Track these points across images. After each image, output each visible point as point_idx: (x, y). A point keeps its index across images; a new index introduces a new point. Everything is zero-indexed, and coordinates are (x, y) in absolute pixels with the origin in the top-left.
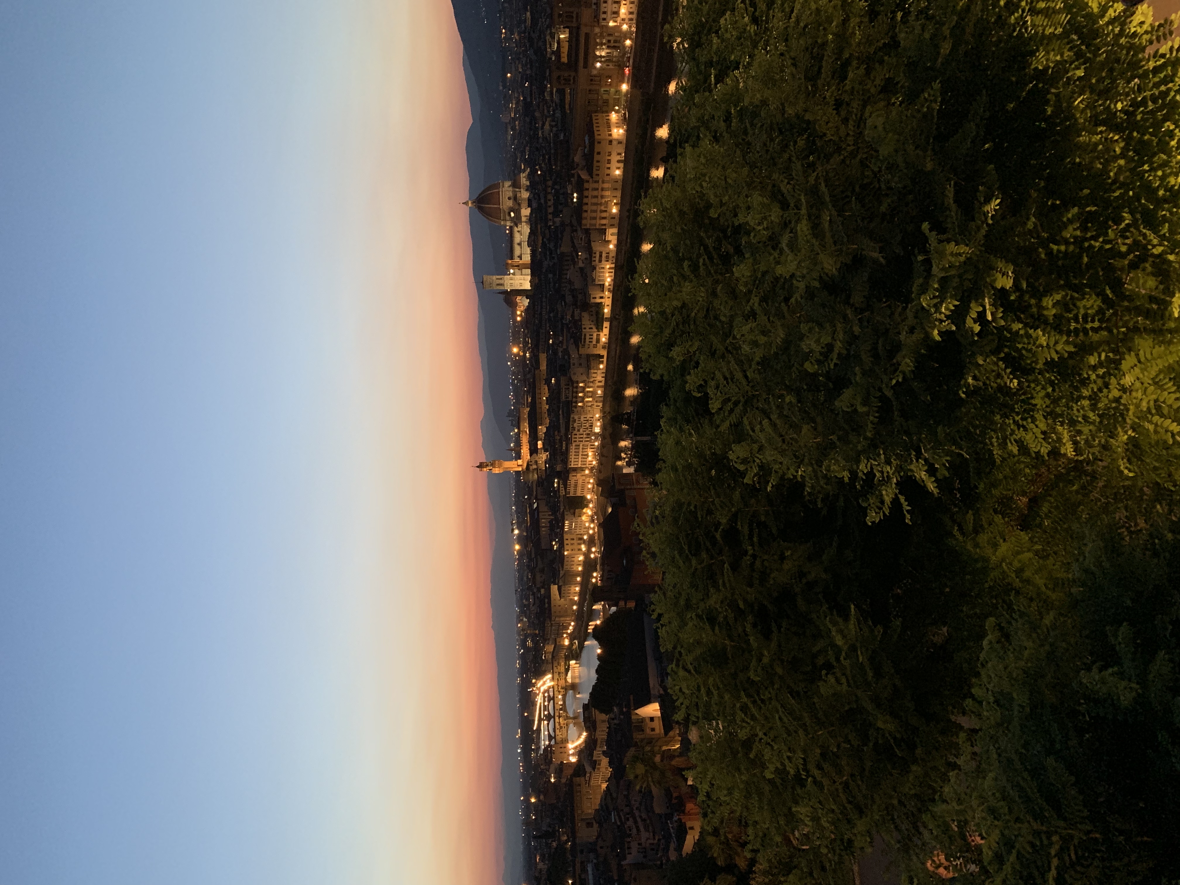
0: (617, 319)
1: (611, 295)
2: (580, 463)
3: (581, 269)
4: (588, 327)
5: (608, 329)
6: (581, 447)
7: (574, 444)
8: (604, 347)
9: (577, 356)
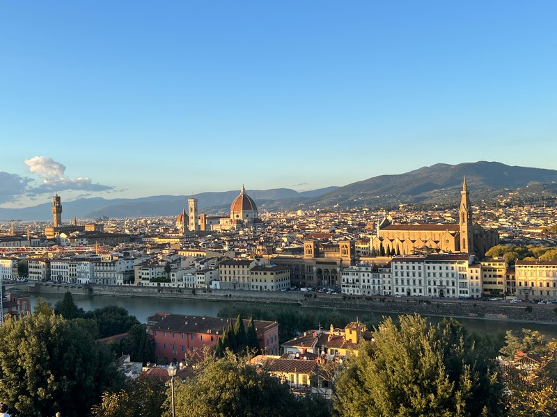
0: (159, 291)
1: (176, 286)
2: (53, 270)
3: (194, 265)
4: (154, 271)
5: (152, 286)
6: (66, 270)
7: (68, 265)
8: (139, 283)
9: (134, 264)
